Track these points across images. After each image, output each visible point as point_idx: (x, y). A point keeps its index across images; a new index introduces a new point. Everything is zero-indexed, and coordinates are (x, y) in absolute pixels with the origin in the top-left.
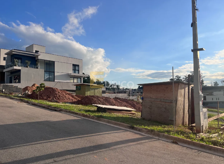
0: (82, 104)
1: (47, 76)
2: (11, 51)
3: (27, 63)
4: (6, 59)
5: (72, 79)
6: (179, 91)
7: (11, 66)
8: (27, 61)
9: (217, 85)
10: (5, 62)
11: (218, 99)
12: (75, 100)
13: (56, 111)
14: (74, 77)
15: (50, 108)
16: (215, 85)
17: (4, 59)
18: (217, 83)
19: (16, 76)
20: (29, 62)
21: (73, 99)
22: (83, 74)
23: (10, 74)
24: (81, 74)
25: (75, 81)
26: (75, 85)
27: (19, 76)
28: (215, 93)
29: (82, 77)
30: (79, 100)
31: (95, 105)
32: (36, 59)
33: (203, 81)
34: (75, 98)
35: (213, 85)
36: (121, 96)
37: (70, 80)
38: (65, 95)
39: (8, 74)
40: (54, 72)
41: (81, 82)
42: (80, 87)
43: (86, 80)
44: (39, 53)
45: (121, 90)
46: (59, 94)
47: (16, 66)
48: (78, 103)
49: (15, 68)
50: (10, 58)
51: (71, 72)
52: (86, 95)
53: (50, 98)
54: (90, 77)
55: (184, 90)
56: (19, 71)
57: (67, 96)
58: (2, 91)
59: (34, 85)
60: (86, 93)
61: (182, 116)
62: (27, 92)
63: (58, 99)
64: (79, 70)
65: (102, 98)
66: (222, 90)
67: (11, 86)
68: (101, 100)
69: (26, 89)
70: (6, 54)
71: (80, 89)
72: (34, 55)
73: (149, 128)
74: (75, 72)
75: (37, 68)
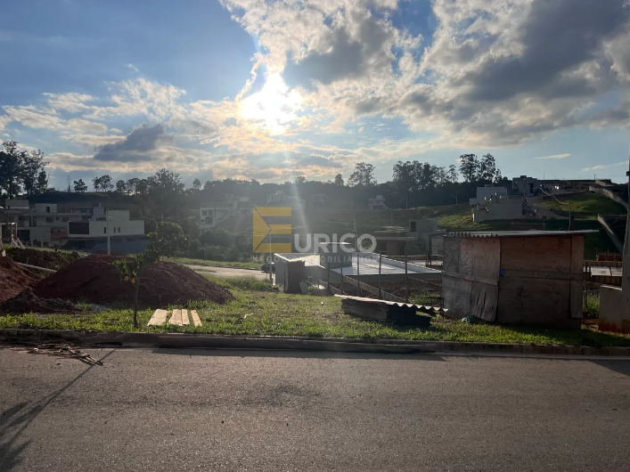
9: (82, 189)
11: (117, 230)
16: (76, 188)
18: (83, 184)
28: (111, 214)
33: (44, 176)
35: (73, 190)
66: (100, 204)
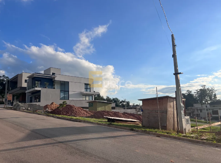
0: (95, 118)
1: (62, 95)
2: (33, 75)
3: (46, 84)
4: (28, 81)
5: (84, 97)
6: (169, 103)
7: (33, 88)
8: (46, 83)
10: (26, 84)
12: (89, 115)
13: (77, 121)
14: (86, 95)
15: (72, 120)
17: (26, 81)
19: (37, 96)
20: (48, 84)
21: (87, 114)
22: (94, 92)
23: (31, 94)
24: (92, 92)
25: (87, 98)
26: (88, 102)
27: (40, 96)
29: (93, 94)
30: (92, 115)
31: (106, 117)
32: (53, 80)
33: (216, 95)
34: (89, 114)
36: (129, 111)
37: (83, 97)
38: (81, 111)
39: (29, 94)
40: (69, 91)
41: (92, 100)
42: (92, 104)
43: (96, 97)
44: (56, 75)
45: (131, 106)
46: (76, 110)
47: (37, 87)
48: (92, 117)
49: (36, 89)
50: (31, 80)
51: (83, 91)
52: (98, 111)
53: (69, 113)
54: (100, 94)
55: (173, 103)
56: (40, 91)
57: (82, 111)
58: (28, 110)
59: (52, 103)
60: (98, 109)
61: (172, 123)
62: (47, 109)
63: (75, 114)
64: (90, 89)
65: (112, 113)
67: (35, 104)
68: (111, 114)
69: (46, 107)
70: (27, 77)
71: (92, 106)
72: (51, 77)
73: (143, 130)
74: (87, 91)
75: (54, 88)
